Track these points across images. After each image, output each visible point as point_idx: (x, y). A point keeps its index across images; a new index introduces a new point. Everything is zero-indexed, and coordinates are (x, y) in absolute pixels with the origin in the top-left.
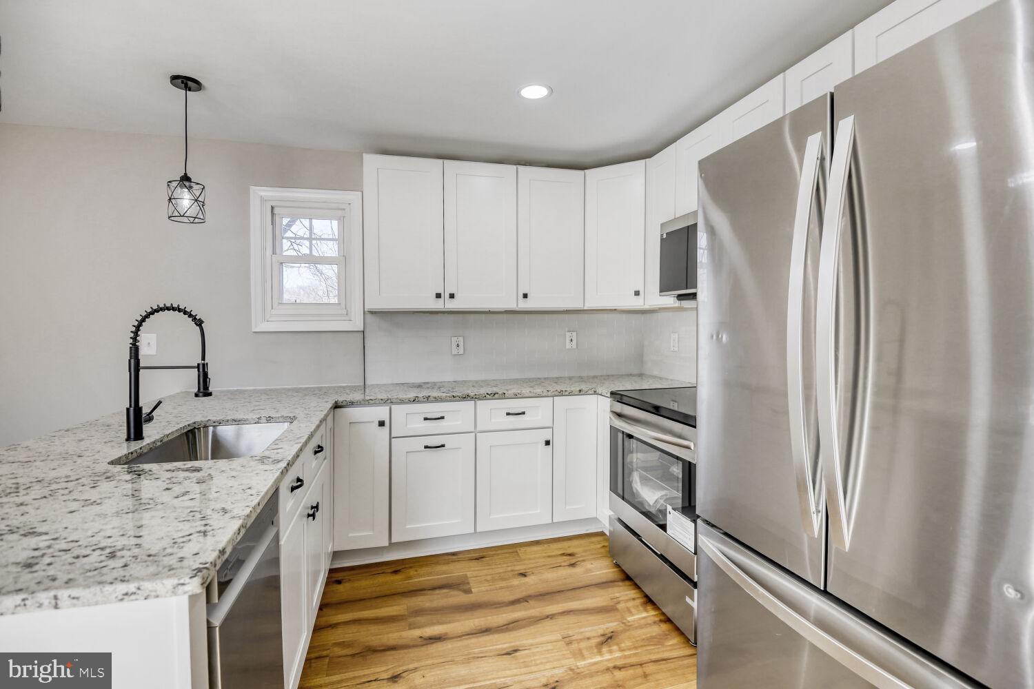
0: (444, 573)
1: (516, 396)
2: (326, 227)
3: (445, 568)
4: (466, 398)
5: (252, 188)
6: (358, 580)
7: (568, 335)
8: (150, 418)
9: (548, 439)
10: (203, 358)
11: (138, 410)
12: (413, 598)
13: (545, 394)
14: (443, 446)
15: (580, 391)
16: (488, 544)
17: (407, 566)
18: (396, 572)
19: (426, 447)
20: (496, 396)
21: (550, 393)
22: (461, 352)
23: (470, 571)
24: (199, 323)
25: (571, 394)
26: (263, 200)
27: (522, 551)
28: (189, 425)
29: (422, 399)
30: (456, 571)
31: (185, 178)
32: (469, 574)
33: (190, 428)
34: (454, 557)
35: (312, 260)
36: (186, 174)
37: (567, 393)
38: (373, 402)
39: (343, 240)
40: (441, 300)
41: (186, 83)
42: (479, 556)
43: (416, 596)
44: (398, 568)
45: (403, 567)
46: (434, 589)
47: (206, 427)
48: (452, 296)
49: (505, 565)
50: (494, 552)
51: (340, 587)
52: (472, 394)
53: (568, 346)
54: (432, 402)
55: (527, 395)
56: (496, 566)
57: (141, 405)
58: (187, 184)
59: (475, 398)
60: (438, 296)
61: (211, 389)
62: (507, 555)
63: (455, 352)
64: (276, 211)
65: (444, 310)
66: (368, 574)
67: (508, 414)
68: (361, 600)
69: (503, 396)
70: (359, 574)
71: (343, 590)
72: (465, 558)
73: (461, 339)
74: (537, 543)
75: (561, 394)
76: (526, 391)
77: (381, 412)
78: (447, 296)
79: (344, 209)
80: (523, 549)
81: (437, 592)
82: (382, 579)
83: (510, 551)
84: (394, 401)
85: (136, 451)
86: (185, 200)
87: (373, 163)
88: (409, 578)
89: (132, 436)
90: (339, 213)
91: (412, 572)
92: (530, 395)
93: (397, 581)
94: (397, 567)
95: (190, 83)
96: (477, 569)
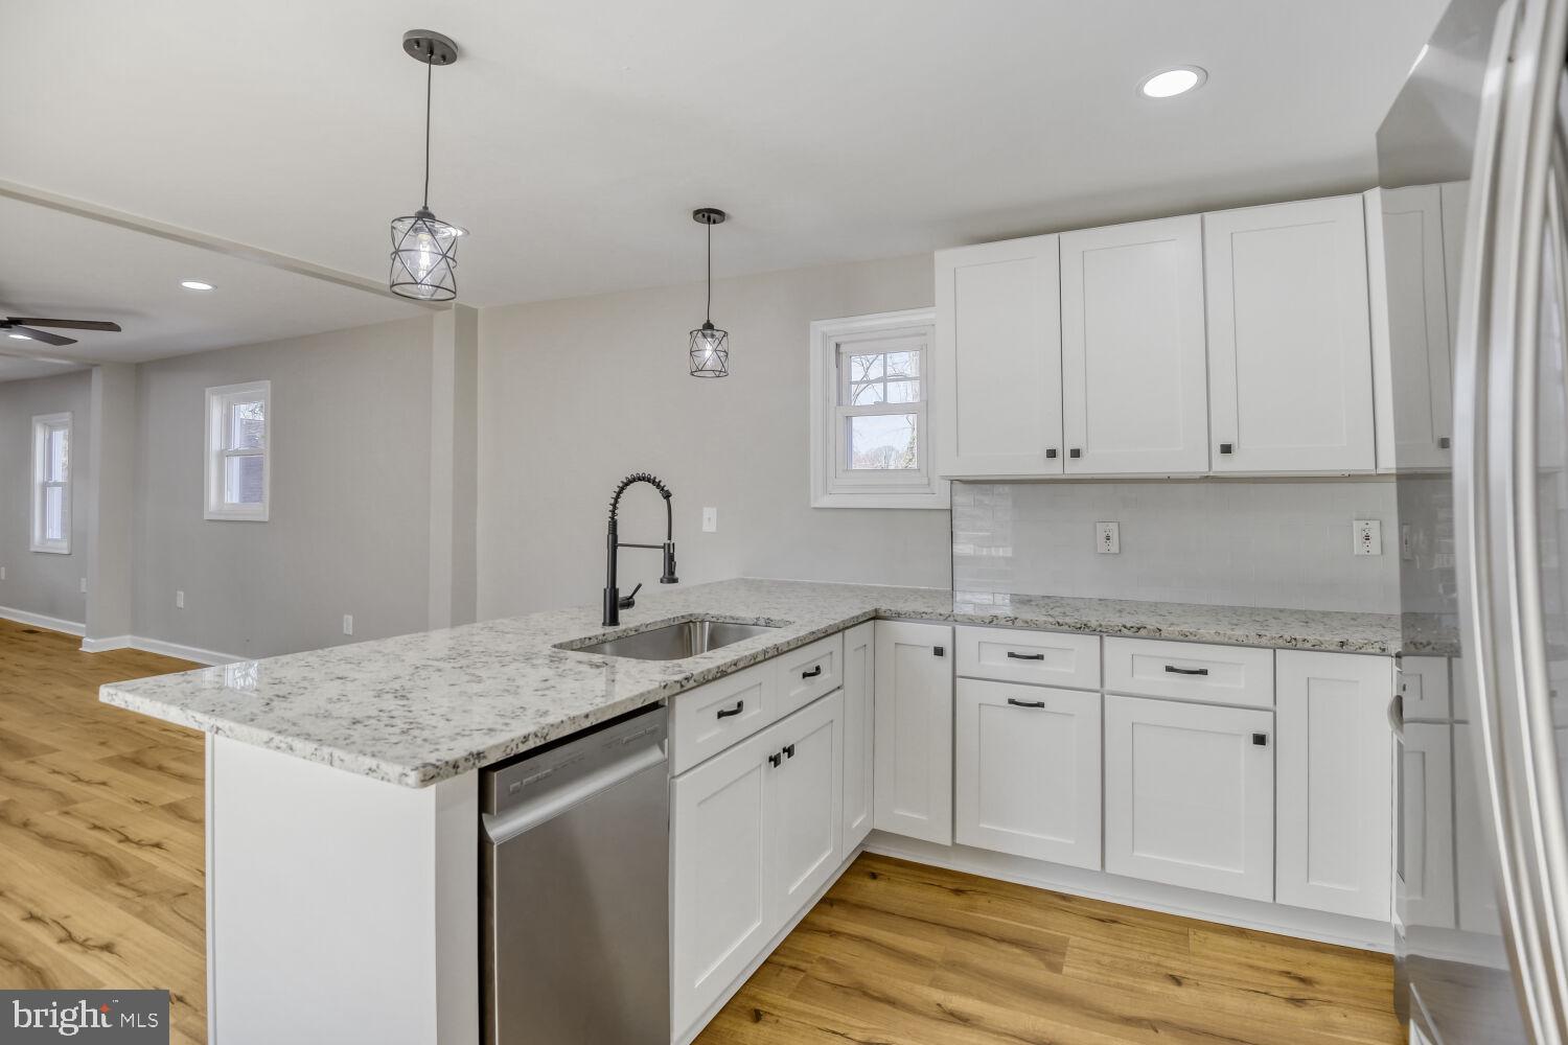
0: (1031, 922)
1: (1185, 638)
2: (904, 362)
3: (1036, 914)
4: (1082, 628)
5: (813, 324)
6: (900, 883)
7: (1358, 526)
8: (629, 603)
9: (1261, 732)
10: (670, 538)
11: (613, 590)
12: (963, 942)
13: (1254, 640)
14: (1040, 705)
15: (1342, 644)
16: (1136, 901)
17: (979, 889)
18: (958, 892)
19: (1012, 702)
20: (1143, 632)
21: (1264, 641)
22: (1115, 548)
23: (1081, 938)
24: (667, 496)
25: (1316, 648)
26: (826, 337)
27: (1195, 938)
28: (683, 617)
29: (1003, 622)
30: (1054, 926)
31: (709, 326)
32: (1073, 940)
33: (684, 621)
34: (1064, 903)
35: (882, 408)
36: (708, 321)
37: (1308, 645)
38: (927, 616)
39: (926, 378)
40: (1058, 460)
41: (709, 216)
42: (1109, 917)
43: (966, 939)
44: (963, 887)
45: (974, 888)
46: (1002, 940)
47: (702, 622)
48: (1076, 453)
49: (1148, 950)
50: (1141, 920)
51: (871, 884)
52: (1094, 624)
53: (1358, 547)
54: (1021, 628)
55: (1209, 638)
56: (1129, 945)
57: (617, 587)
58: (709, 332)
59: (1100, 632)
60: (1052, 454)
61: (677, 575)
62: (1164, 934)
63: (1102, 548)
64: (843, 349)
65: (1064, 477)
66: (917, 880)
67: (1170, 669)
68: (887, 913)
69: (1157, 635)
70: (906, 874)
71: (872, 890)
72: (1082, 911)
73: (1113, 527)
74: (1241, 933)
75: (1293, 644)
76: (1207, 632)
77: (940, 634)
78: (1068, 454)
79: (925, 334)
80: (1201, 934)
81: (1004, 947)
82: (932, 895)
83: (1176, 928)
84: (958, 618)
85: (596, 637)
86: (708, 351)
87: (947, 260)
88: (973, 908)
89: (608, 621)
90: (919, 340)
91: (982, 901)
92: (1217, 639)
93: (951, 907)
94: (963, 885)
95: (713, 216)
96: (1090, 936)
